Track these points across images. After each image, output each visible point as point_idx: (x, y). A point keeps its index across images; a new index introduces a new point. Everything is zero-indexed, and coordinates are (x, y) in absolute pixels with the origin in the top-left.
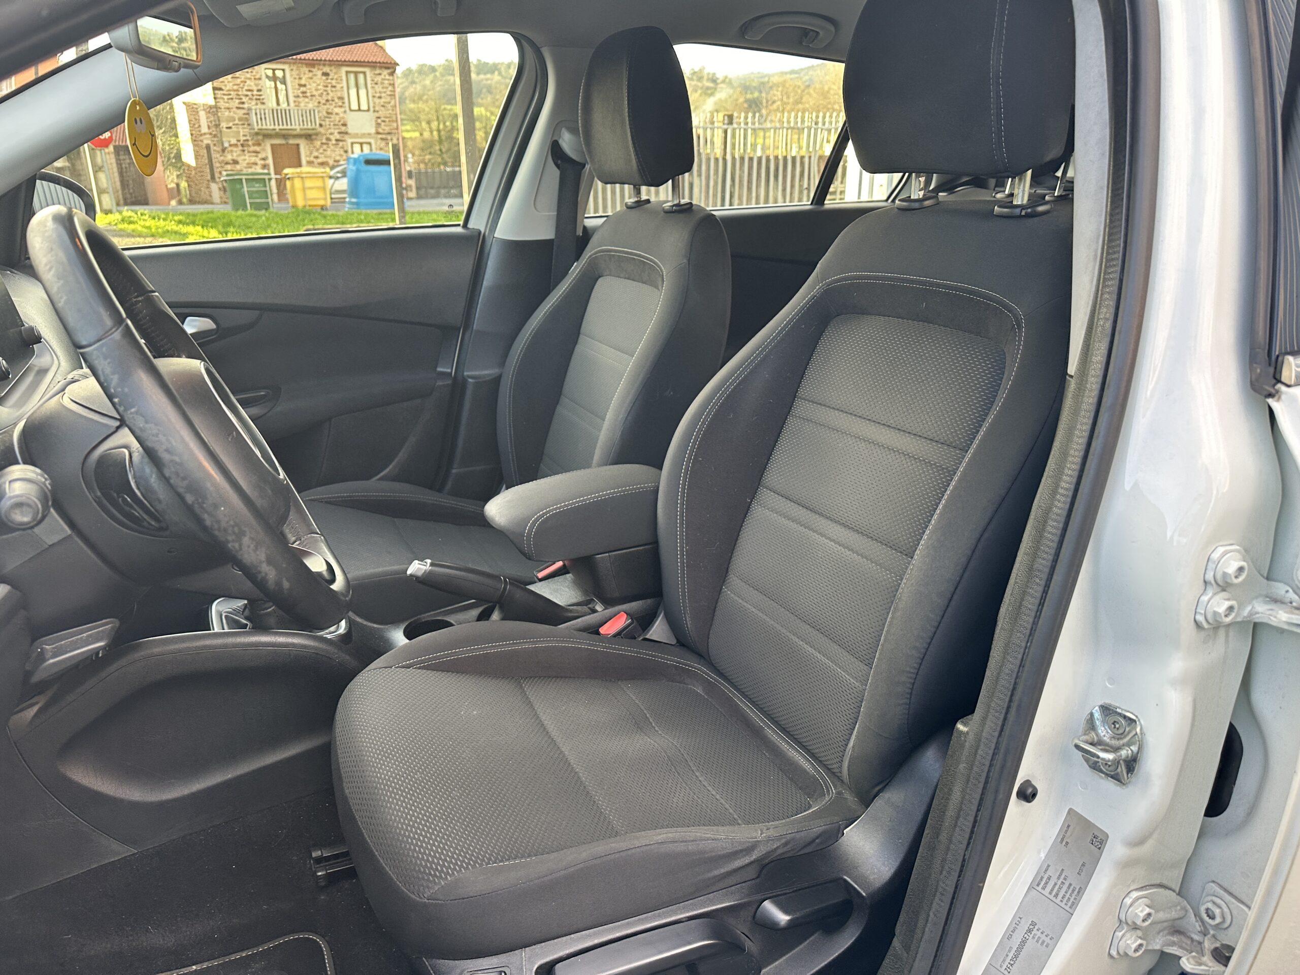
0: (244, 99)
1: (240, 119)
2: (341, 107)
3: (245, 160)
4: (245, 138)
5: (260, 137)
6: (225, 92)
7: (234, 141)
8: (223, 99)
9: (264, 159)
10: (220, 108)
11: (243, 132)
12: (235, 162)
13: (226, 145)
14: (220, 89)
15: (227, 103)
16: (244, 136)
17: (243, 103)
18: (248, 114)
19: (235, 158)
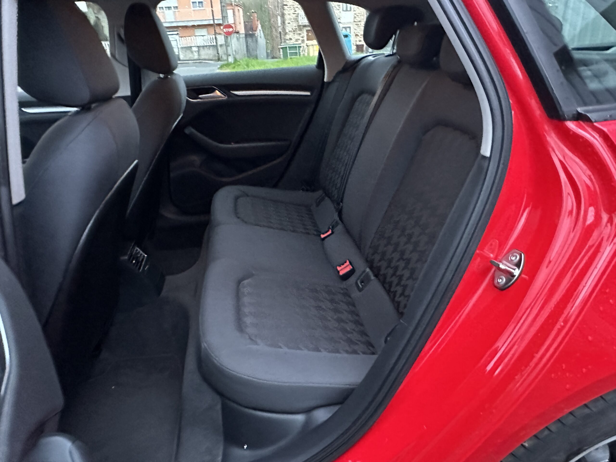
0: (297, 9)
1: (294, 19)
2: (339, 10)
3: (294, 38)
4: (295, 28)
5: (302, 27)
6: (289, 7)
7: (291, 29)
8: (287, 10)
9: (302, 37)
10: (286, 14)
11: (295, 24)
12: (291, 39)
13: (287, 31)
14: (286, 5)
15: (288, 11)
16: (295, 26)
17: (295, 11)
18: (297, 16)
19: (291, 37)
